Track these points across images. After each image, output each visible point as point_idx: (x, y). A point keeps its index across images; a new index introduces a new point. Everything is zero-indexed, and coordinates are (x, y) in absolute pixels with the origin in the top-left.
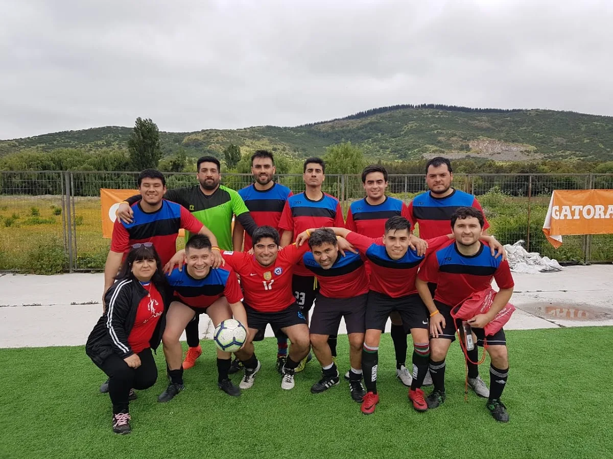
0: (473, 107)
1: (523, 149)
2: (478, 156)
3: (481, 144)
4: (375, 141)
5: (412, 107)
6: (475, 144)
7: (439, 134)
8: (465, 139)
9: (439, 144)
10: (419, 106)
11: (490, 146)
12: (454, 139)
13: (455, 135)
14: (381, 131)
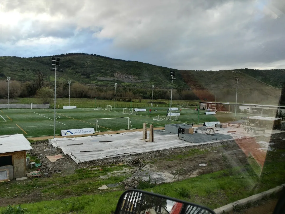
0: (113, 58)
1: (134, 77)
2: (118, 79)
3: (118, 74)
4: (72, 69)
5: (87, 54)
6: (116, 74)
7: (101, 69)
8: (112, 72)
9: (102, 73)
10: (90, 54)
11: (121, 75)
12: (108, 71)
13: (108, 70)
14: (75, 64)
